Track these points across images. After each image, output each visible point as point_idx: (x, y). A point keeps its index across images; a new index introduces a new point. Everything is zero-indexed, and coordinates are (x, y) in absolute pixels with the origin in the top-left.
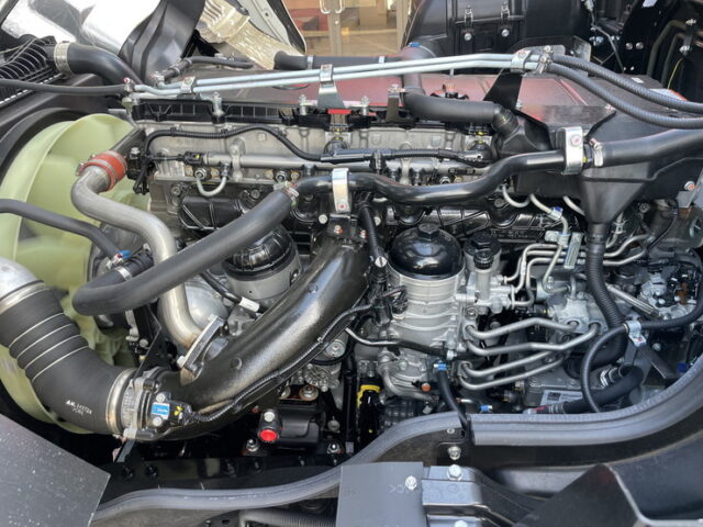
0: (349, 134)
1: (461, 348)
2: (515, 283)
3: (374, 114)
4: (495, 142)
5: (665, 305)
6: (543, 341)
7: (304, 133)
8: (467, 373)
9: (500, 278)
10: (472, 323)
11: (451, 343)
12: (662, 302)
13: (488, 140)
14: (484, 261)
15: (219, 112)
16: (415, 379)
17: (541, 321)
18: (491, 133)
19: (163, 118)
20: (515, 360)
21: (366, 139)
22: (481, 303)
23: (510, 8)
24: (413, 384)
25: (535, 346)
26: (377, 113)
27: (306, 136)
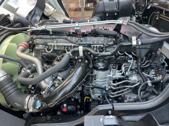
0: (82, 38)
1: (109, 87)
2: (121, 72)
3: (88, 34)
4: (116, 40)
5: (155, 76)
6: (128, 85)
7: (71, 38)
8: (111, 93)
9: (118, 71)
10: (111, 82)
11: (107, 86)
12: (154, 76)
13: (114, 39)
14: (114, 67)
15: (51, 33)
16: (98, 95)
17: (127, 81)
18: (115, 38)
19: (38, 35)
20: (121, 90)
21: (86, 39)
22: (114, 77)
23: (117, 8)
24: (98, 96)
25: (126, 86)
26: (89, 33)
27: (72, 39)
